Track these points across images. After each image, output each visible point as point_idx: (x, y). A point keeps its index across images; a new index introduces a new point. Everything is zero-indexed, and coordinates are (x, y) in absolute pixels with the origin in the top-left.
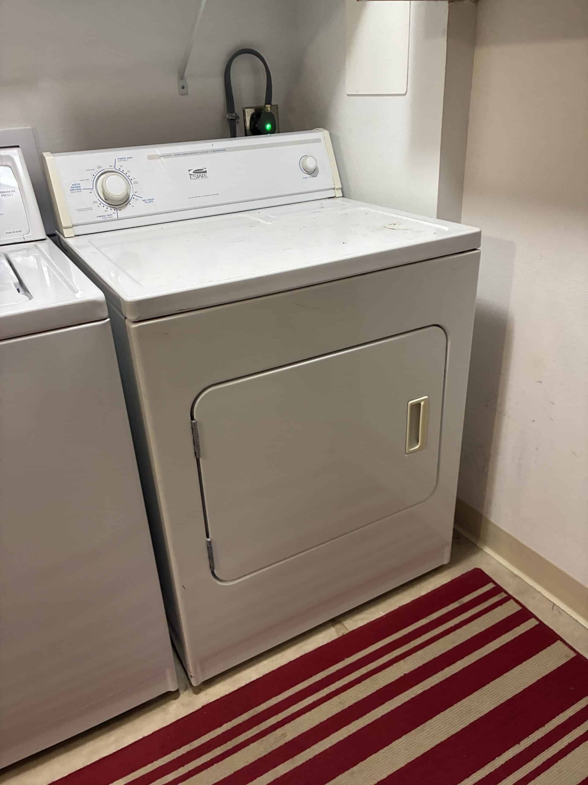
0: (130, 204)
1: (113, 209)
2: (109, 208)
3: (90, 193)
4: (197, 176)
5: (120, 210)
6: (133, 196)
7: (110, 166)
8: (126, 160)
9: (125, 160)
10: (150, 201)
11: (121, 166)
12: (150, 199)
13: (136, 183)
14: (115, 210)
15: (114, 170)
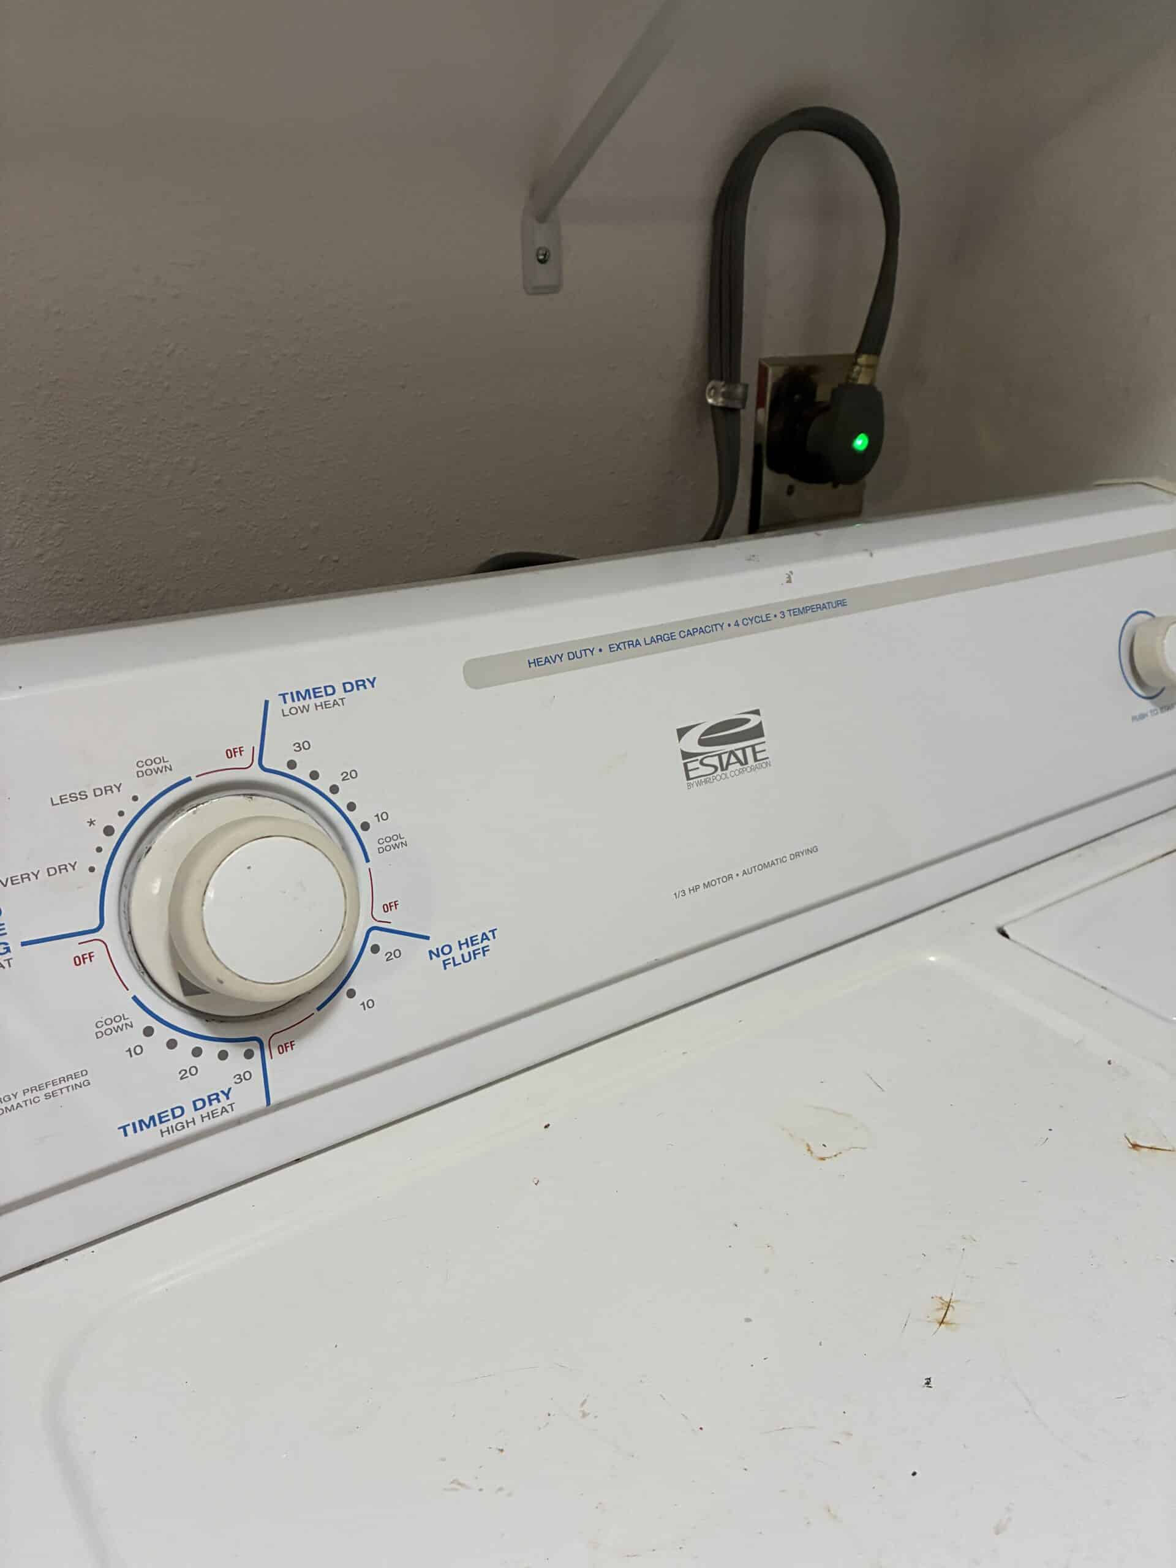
0: (351, 994)
1: (236, 1052)
2: (211, 1049)
3: (79, 961)
4: (715, 761)
5: (283, 1048)
6: (375, 938)
7: (231, 753)
8: (335, 703)
9: (331, 699)
10: (471, 949)
11: (300, 747)
12: (472, 940)
13: (395, 842)
14: (249, 1055)
15: (255, 774)
